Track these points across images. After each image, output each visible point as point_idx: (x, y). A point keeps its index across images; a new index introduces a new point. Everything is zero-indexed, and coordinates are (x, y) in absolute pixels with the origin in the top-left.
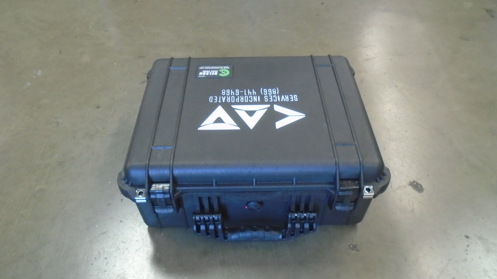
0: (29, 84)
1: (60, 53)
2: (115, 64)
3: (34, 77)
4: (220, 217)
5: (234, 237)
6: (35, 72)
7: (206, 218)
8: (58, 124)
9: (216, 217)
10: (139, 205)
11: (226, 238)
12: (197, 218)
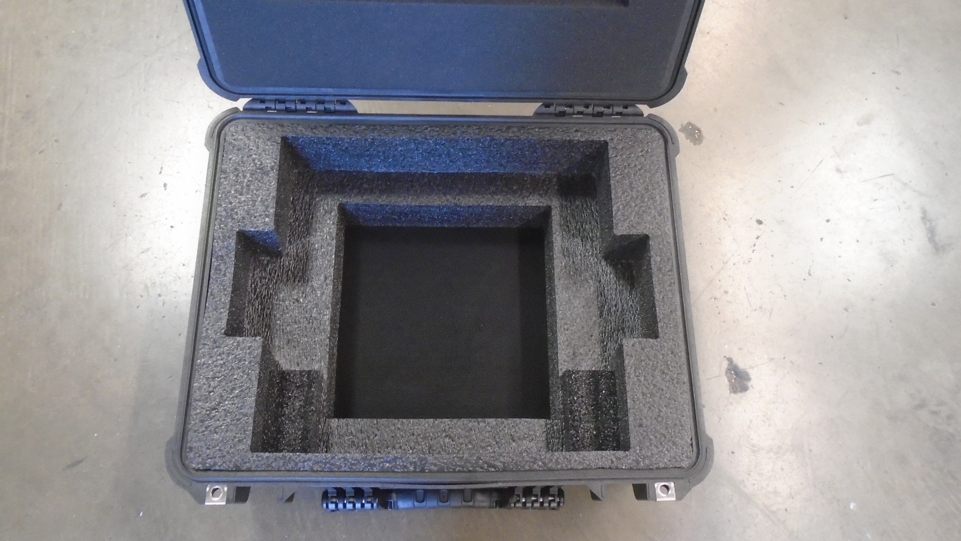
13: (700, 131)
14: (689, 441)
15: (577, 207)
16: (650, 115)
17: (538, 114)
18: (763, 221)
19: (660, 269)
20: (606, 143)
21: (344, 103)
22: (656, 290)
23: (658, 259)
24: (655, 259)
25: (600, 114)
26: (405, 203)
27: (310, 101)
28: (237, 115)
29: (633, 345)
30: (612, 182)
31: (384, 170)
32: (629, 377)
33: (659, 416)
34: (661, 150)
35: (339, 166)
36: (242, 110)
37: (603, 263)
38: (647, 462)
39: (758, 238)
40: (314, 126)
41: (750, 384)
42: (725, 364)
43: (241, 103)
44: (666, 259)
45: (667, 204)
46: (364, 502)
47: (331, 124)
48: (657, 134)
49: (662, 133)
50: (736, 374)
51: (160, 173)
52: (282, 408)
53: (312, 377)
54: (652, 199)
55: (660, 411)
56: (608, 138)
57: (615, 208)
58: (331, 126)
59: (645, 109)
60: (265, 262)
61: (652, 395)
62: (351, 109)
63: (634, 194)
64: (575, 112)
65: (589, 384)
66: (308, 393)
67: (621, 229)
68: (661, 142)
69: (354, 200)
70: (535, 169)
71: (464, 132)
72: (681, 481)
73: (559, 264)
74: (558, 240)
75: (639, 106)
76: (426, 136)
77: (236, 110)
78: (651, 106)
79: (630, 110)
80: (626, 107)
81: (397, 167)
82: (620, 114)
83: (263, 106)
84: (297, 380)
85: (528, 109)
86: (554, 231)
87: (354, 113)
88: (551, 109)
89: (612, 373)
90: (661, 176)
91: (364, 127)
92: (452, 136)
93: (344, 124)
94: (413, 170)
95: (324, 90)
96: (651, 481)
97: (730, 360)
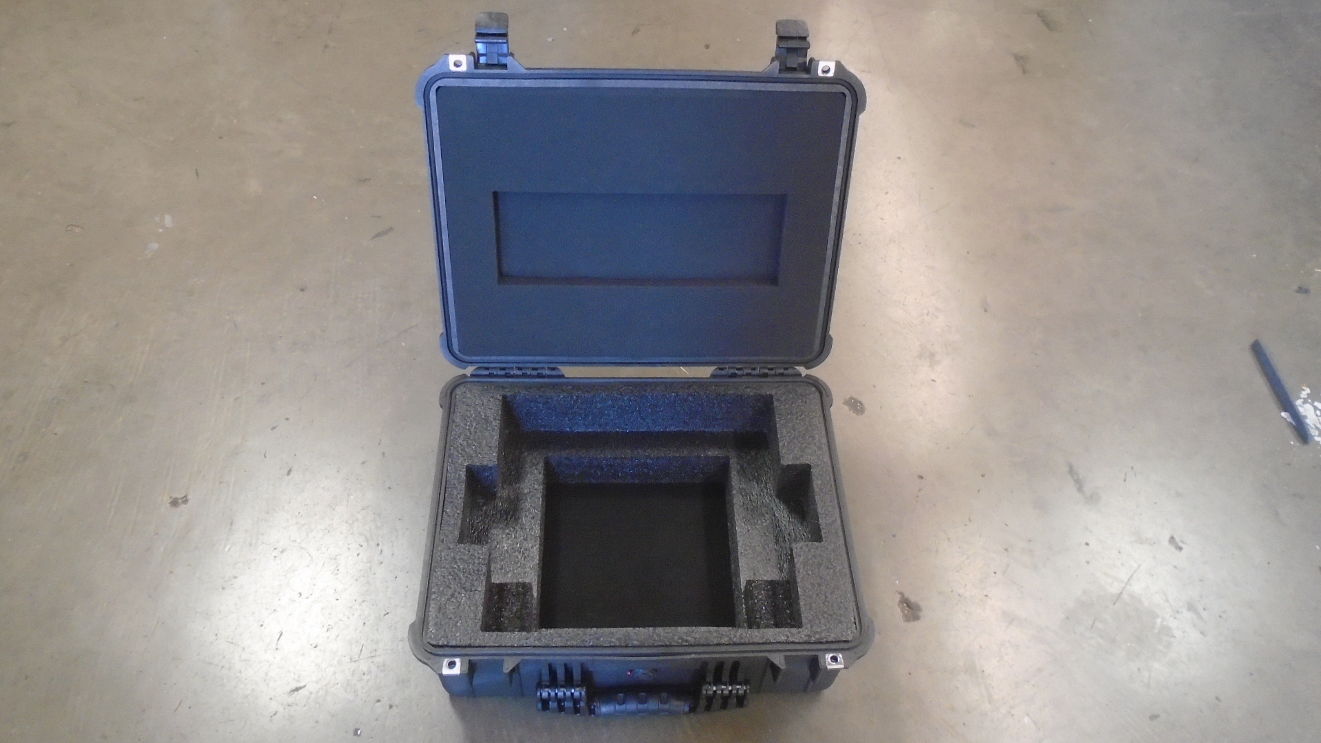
0: (155, 246)
1: (197, 174)
2: (315, 197)
3: (160, 230)
4: (583, 693)
5: (605, 709)
6: (158, 219)
7: (560, 694)
8: (236, 326)
9: (576, 692)
10: (446, 681)
11: (592, 712)
12: (545, 695)
13: (861, 404)
14: (853, 619)
15: (752, 457)
16: (807, 375)
17: (713, 376)
18: (924, 476)
19: (821, 490)
20: (771, 396)
21: (553, 369)
22: (819, 506)
23: (819, 482)
24: (817, 483)
25: (766, 375)
26: (602, 455)
27: (527, 368)
28: (466, 380)
29: (801, 548)
30: (778, 425)
31: (582, 430)
32: (799, 572)
33: (826, 601)
34: (818, 401)
35: (545, 426)
36: (469, 375)
37: (777, 501)
38: (817, 636)
39: (920, 490)
40: (528, 387)
41: (921, 614)
42: (898, 598)
43: (469, 370)
44: (826, 482)
45: (824, 440)
46: (573, 691)
47: (542, 386)
48: (814, 389)
49: (817, 388)
50: (908, 606)
51: (379, 444)
52: (501, 611)
53: (526, 587)
54: (812, 437)
55: (826, 597)
56: (773, 392)
57: (781, 444)
58: (542, 387)
59: (803, 370)
60: (481, 504)
61: (819, 585)
62: (560, 374)
63: (797, 434)
64: (745, 373)
65: (768, 590)
66: (523, 600)
67: (787, 459)
68: (817, 395)
69: (557, 455)
70: (714, 426)
71: (653, 390)
72: (847, 652)
73: (738, 501)
74: (736, 481)
75: (797, 368)
76: (621, 393)
77: (464, 376)
78: (807, 368)
79: (790, 371)
80: (786, 369)
81: (595, 426)
82: (782, 375)
83: (487, 373)
84: (514, 590)
85: (705, 372)
86: (732, 476)
87: (562, 376)
88: (723, 372)
89: (788, 582)
90: (818, 421)
91: (570, 387)
92: (643, 393)
93: (554, 386)
94: (609, 429)
95: (538, 358)
96: (822, 653)
97: (901, 594)
